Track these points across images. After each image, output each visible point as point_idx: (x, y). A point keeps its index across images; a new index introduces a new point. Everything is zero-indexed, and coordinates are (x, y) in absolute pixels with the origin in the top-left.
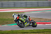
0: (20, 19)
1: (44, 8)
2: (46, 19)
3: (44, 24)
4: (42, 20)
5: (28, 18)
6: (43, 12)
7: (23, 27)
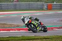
1: (9, 11)
2: (11, 25)
3: (9, 30)
4: (6, 26)
6: (8, 16)
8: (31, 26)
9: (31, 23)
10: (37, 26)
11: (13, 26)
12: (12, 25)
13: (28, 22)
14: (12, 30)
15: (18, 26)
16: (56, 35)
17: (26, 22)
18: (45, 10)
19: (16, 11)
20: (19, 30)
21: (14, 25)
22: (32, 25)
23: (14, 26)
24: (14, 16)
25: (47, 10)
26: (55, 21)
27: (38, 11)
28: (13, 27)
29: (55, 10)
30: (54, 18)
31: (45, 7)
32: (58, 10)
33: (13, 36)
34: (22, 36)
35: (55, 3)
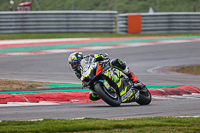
2: (9, 83)
5: (126, 70)
7: (118, 105)
8: (102, 85)
9: (102, 77)
10: (119, 85)
11: (15, 87)
12: (13, 83)
13: (94, 71)
14: (14, 99)
15: (31, 87)
16: (153, 116)
17: (87, 73)
18: (120, 36)
19: (27, 38)
20: (37, 99)
21: (18, 83)
22: (106, 83)
23: (18, 87)
24: (18, 54)
25: (125, 36)
26: (151, 71)
27: (95, 39)
28: (17, 90)
29: (151, 35)
30: (148, 60)
31: (120, 24)
32: (160, 35)
33: (16, 119)
34: (45, 120)
35: (151, 12)
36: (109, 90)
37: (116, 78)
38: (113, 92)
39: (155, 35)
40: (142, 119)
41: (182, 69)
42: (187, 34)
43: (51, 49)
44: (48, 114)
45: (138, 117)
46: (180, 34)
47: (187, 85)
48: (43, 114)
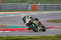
0: (33, 22)
5: (39, 21)
15: (3, 27)
20: (4, 30)
22: (33, 25)
29: (39, 11)
35: (39, 4)
36: (34, 27)
37: (36, 23)
38: (35, 28)
39: (41, 11)
40: (37, 36)
41: (49, 21)
42: (50, 11)
43: (9, 15)
44: (8, 35)
45: (35, 36)
46: (48, 11)
47: (50, 26)
48: (6, 35)
